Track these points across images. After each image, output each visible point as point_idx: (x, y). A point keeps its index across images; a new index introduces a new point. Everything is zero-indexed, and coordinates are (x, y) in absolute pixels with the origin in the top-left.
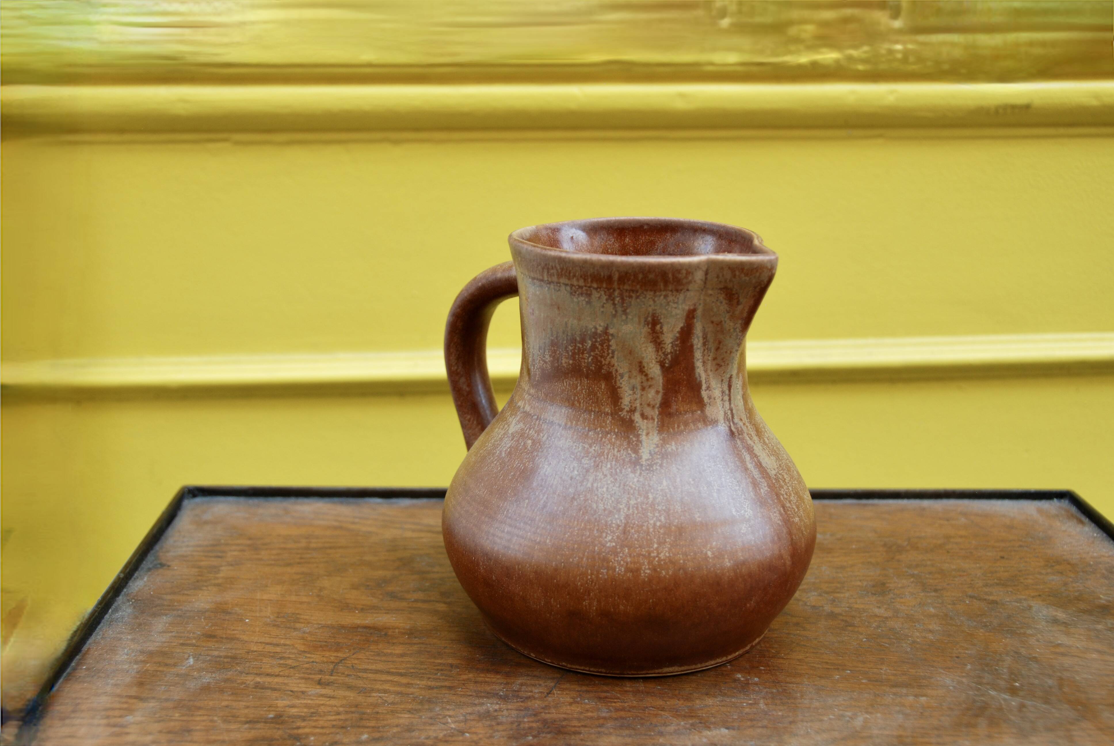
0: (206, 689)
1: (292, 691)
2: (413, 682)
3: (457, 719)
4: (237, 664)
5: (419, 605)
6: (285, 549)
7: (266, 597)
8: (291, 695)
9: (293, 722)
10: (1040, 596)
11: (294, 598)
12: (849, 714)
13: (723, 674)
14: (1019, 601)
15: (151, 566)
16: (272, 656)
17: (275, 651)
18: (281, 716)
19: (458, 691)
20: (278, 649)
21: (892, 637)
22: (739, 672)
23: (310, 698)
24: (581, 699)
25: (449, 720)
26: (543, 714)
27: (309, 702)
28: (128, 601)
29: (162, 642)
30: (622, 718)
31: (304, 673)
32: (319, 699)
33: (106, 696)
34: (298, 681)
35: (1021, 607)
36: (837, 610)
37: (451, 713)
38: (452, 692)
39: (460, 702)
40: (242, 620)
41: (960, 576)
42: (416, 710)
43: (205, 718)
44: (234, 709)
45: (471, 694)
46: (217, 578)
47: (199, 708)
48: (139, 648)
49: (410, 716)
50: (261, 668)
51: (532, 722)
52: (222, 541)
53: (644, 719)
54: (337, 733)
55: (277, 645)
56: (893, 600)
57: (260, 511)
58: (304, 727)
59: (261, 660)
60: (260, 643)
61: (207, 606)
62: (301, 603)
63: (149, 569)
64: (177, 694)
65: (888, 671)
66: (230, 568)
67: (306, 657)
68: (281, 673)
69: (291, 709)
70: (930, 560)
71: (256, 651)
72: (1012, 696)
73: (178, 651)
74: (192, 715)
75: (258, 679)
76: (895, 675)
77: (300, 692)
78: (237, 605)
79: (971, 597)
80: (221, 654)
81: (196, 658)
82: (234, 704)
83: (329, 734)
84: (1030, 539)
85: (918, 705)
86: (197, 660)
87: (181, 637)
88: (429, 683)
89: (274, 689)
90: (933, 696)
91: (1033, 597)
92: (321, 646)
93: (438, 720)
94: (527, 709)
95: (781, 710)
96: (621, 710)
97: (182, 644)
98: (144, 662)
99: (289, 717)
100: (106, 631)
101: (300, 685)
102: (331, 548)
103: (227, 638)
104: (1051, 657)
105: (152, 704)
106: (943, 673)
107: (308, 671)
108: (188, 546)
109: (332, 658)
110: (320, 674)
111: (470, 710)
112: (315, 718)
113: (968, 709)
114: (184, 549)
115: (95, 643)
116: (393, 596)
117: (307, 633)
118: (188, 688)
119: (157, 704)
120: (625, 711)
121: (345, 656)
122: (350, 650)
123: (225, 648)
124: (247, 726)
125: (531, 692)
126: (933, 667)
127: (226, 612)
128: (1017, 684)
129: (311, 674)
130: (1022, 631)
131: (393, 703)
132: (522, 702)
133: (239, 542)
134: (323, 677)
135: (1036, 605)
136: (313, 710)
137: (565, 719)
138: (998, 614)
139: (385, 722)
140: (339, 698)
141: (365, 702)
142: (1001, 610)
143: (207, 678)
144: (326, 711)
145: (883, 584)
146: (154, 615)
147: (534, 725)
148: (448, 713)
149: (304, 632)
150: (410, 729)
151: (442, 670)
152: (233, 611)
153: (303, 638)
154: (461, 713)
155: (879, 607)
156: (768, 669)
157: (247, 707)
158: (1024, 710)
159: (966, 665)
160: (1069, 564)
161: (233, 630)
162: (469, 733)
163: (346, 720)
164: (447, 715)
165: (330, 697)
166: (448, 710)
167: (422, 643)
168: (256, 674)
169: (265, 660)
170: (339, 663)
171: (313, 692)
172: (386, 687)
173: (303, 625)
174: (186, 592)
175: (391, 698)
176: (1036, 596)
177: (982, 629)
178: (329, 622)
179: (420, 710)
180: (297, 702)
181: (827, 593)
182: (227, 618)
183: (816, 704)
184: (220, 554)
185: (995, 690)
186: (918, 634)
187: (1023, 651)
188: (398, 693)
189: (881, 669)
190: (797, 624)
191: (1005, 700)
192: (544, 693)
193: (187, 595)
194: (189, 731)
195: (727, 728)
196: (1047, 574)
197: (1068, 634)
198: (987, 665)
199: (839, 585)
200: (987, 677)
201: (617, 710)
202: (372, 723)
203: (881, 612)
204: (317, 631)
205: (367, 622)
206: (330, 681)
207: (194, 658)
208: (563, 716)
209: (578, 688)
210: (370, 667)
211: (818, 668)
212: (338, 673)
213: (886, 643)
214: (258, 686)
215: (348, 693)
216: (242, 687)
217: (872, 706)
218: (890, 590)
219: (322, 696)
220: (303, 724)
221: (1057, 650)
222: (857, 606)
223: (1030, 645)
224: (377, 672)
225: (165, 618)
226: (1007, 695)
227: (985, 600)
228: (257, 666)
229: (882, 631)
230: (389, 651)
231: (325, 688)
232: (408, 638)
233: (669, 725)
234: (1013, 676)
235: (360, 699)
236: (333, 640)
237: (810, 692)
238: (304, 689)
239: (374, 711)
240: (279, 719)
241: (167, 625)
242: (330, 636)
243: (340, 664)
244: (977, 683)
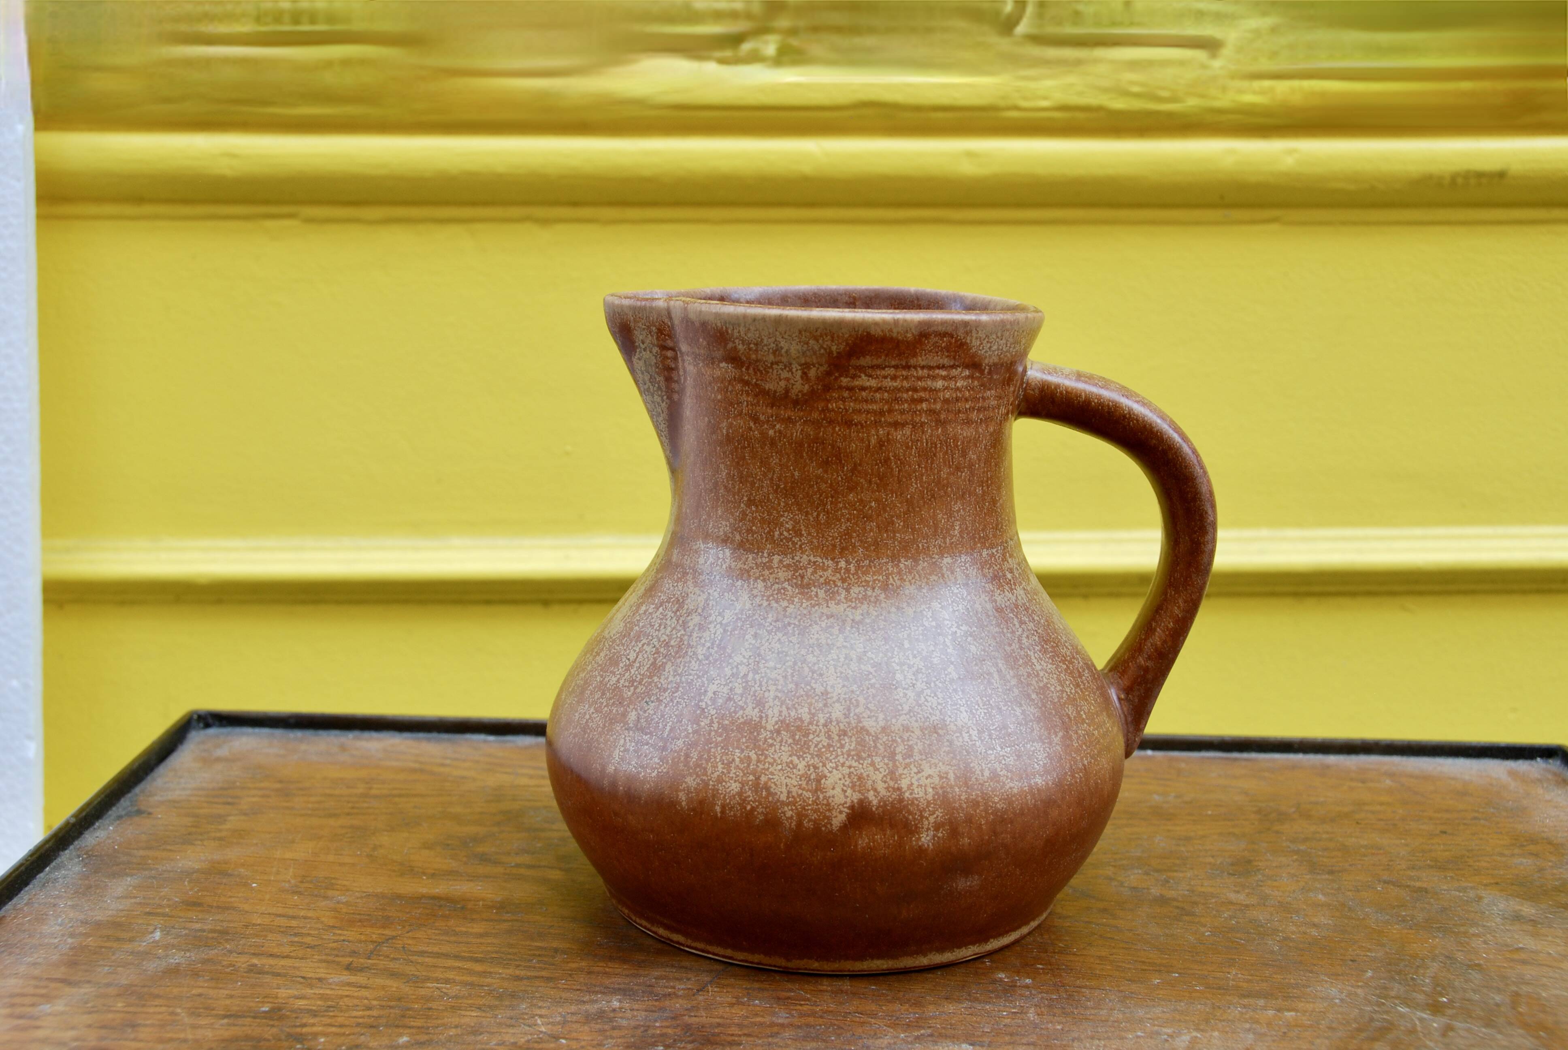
0: (174, 972)
1: (303, 978)
2: (492, 970)
3: (551, 1020)
4: (227, 940)
5: (522, 871)
6: (330, 795)
7: (288, 855)
8: (301, 983)
9: (296, 1018)
10: (1497, 883)
11: (331, 858)
12: (1169, 1031)
13: (976, 972)
14: (1464, 889)
15: (123, 813)
16: (282, 932)
17: (289, 925)
18: (280, 1009)
19: (559, 983)
20: (294, 923)
21: (1252, 931)
22: (1003, 971)
23: (330, 987)
24: (749, 999)
25: (539, 1022)
26: (687, 1017)
27: (328, 992)
28: (79, 856)
29: (117, 910)
30: (808, 1025)
31: (326, 955)
32: (344, 988)
33: (16, 978)
34: (316, 964)
35: (1465, 898)
36: (1172, 894)
37: (543, 1012)
38: (551, 984)
39: (561, 998)
40: (246, 885)
41: (1373, 854)
42: (490, 1007)
43: (163, 1009)
44: (210, 998)
45: (578, 988)
46: (220, 831)
47: (158, 996)
48: (82, 917)
49: (479, 1014)
50: (263, 947)
51: (667, 1027)
52: (238, 784)
53: (842, 1028)
54: (362, 1034)
55: (294, 917)
56: (1260, 883)
57: (303, 747)
58: (313, 1025)
59: (266, 936)
60: (269, 914)
61: (197, 866)
62: (342, 865)
63: (120, 817)
64: (126, 977)
65: (1240, 976)
66: (243, 818)
67: (334, 934)
68: (292, 954)
69: (298, 1000)
70: (1327, 833)
71: (259, 925)
72: (1433, 1015)
73: (140, 922)
74: (144, 1006)
75: (255, 961)
76: (1249, 981)
77: (316, 979)
78: (243, 865)
79: (1385, 882)
80: (206, 927)
81: (166, 931)
82: (211, 992)
83: (349, 1035)
84: (1492, 810)
85: (1281, 1022)
86: (167, 934)
87: (148, 904)
88: (517, 972)
89: (278, 975)
90: (1306, 1012)
91: (1486, 885)
92: (360, 921)
93: (522, 1021)
94: (662, 1009)
95: (1059, 1023)
96: (809, 1016)
97: (149, 914)
98: (87, 935)
99: (292, 1011)
100: (35, 895)
101: (318, 970)
102: (400, 796)
103: (218, 907)
104: (1505, 965)
105: (86, 989)
106: (1326, 981)
107: (336, 952)
108: (184, 789)
109: (374, 936)
110: (350, 956)
111: (573, 1008)
112: (331, 1014)
113: (1359, 1030)
114: (177, 792)
115: (14, 909)
116: (484, 859)
117: (343, 903)
118: (145, 970)
119: (92, 989)
120: (815, 1017)
121: (394, 933)
122: (404, 927)
123: (212, 920)
124: (226, 1021)
125: (674, 987)
126: (1311, 972)
127: (224, 873)
128: (1445, 1000)
129: (337, 956)
130: (1462, 929)
131: (456, 997)
132: (656, 1000)
133: (262, 785)
134: (355, 960)
135: (1488, 895)
136: (330, 1003)
137: (719, 1025)
138: (1426, 906)
139: (439, 1022)
140: (374, 989)
141: (412, 995)
142: (1432, 900)
143: (177, 958)
144: (351, 1004)
145: (1249, 862)
146: (114, 875)
147: (670, 1031)
148: (538, 1012)
149: (338, 903)
150: (475, 1032)
151: (539, 955)
152: (236, 873)
153: (335, 910)
154: (559, 1013)
155: (1238, 892)
156: (1049, 967)
157: (231, 997)
158: (1451, 1034)
159: (1367, 971)
160: (1550, 843)
161: (231, 897)
162: (563, 1038)
163: (380, 1017)
164: (537, 1015)
165: (360, 987)
166: (540, 1007)
167: (517, 920)
168: (254, 954)
169: (270, 936)
170: (383, 943)
171: (336, 980)
172: (451, 975)
173: (338, 893)
174: (169, 847)
175: (454, 990)
176: (1492, 884)
177: (1398, 924)
178: (379, 890)
179: (496, 1007)
180: (309, 991)
181: (1157, 871)
182: (224, 881)
183: (1117, 1015)
184: (230, 800)
185: (1409, 1006)
186: (1294, 928)
187: (1460, 956)
188: (465, 984)
189: (1229, 973)
190: (1105, 910)
191: (1421, 1020)
192: (692, 989)
193: (170, 850)
194: (134, 1026)
195: (971, 1044)
196: (1513, 855)
197: (1535, 935)
198: (1399, 973)
199: (1177, 862)
200: (1396, 989)
201: (802, 1015)
202: (419, 1023)
203: (1241, 898)
204: (358, 901)
205: (437, 890)
206: (366, 965)
207: (162, 931)
208: (718, 1020)
209: (746, 985)
210: (429, 949)
211: (1129, 969)
212: (379, 956)
213: (1241, 939)
214: (253, 969)
215: (389, 982)
216: (228, 970)
217: (1207, 1021)
218: (1258, 870)
219: (349, 984)
220: (312, 1021)
221: (1516, 956)
222: (1203, 889)
223: (1473, 948)
224: (438, 955)
225: (129, 879)
226: (1426, 1014)
227: (1408, 886)
228: (256, 944)
229: (1237, 922)
230: (464, 929)
231: (355, 975)
232: (496, 913)
233: (880, 1038)
234: (1439, 989)
235: (406, 989)
236: (380, 913)
237: (1110, 1001)
238: (323, 976)
239: (426, 1007)
240: (277, 1013)
241: (130, 888)
242: (377, 909)
243: (385, 945)
244: (1379, 997)
